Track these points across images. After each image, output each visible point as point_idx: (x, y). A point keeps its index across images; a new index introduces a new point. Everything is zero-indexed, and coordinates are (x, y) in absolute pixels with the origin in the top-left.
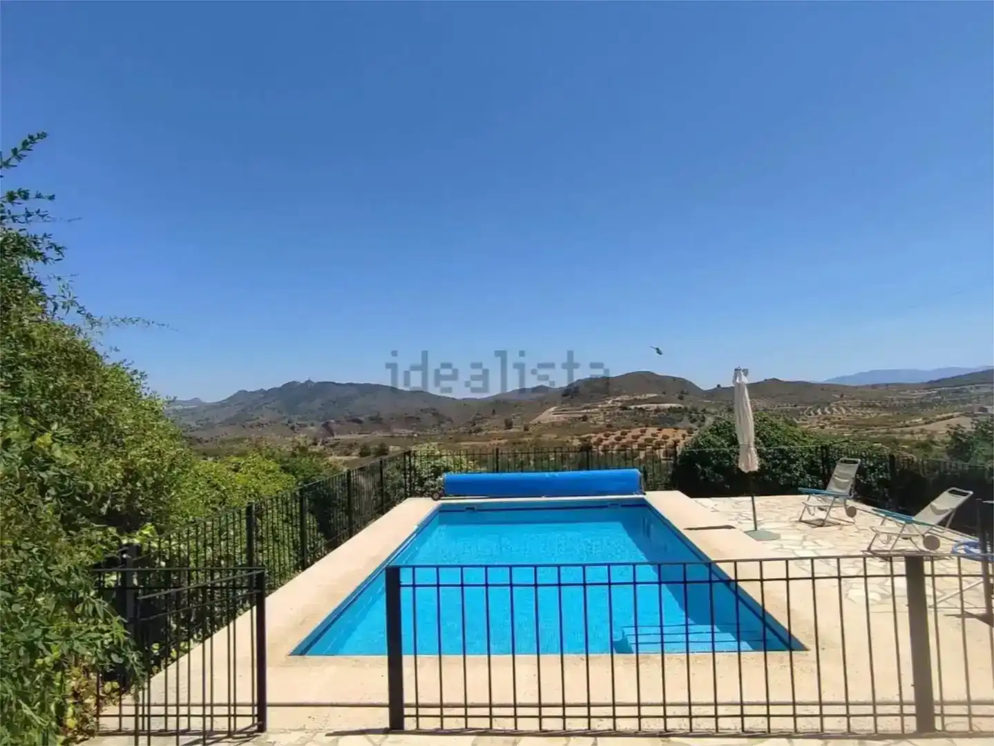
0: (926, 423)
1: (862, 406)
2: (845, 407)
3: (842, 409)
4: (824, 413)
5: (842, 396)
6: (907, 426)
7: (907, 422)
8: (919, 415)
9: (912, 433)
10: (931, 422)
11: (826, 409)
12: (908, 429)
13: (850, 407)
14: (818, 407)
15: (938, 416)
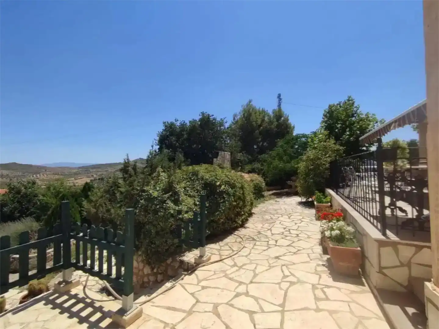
0: (75, 180)
1: (53, 174)
2: (46, 174)
3: (45, 175)
4: (37, 176)
5: (46, 170)
6: (68, 181)
7: (69, 180)
8: (73, 177)
9: (70, 183)
10: (77, 179)
11: (38, 175)
12: (69, 182)
13: (48, 174)
14: (35, 174)
15: (79, 178)
